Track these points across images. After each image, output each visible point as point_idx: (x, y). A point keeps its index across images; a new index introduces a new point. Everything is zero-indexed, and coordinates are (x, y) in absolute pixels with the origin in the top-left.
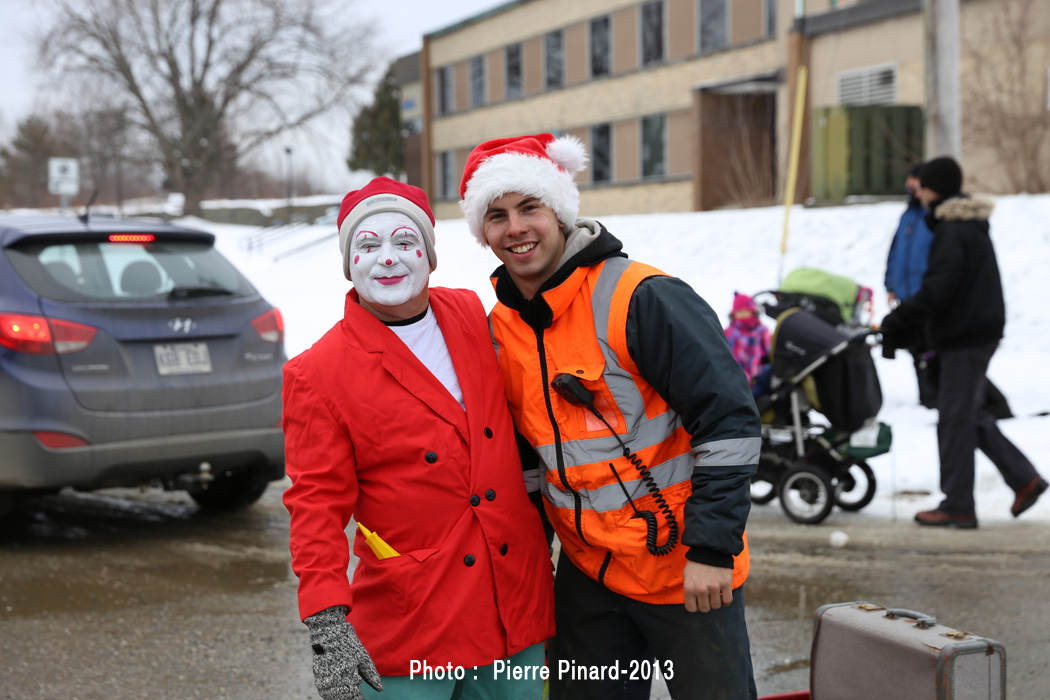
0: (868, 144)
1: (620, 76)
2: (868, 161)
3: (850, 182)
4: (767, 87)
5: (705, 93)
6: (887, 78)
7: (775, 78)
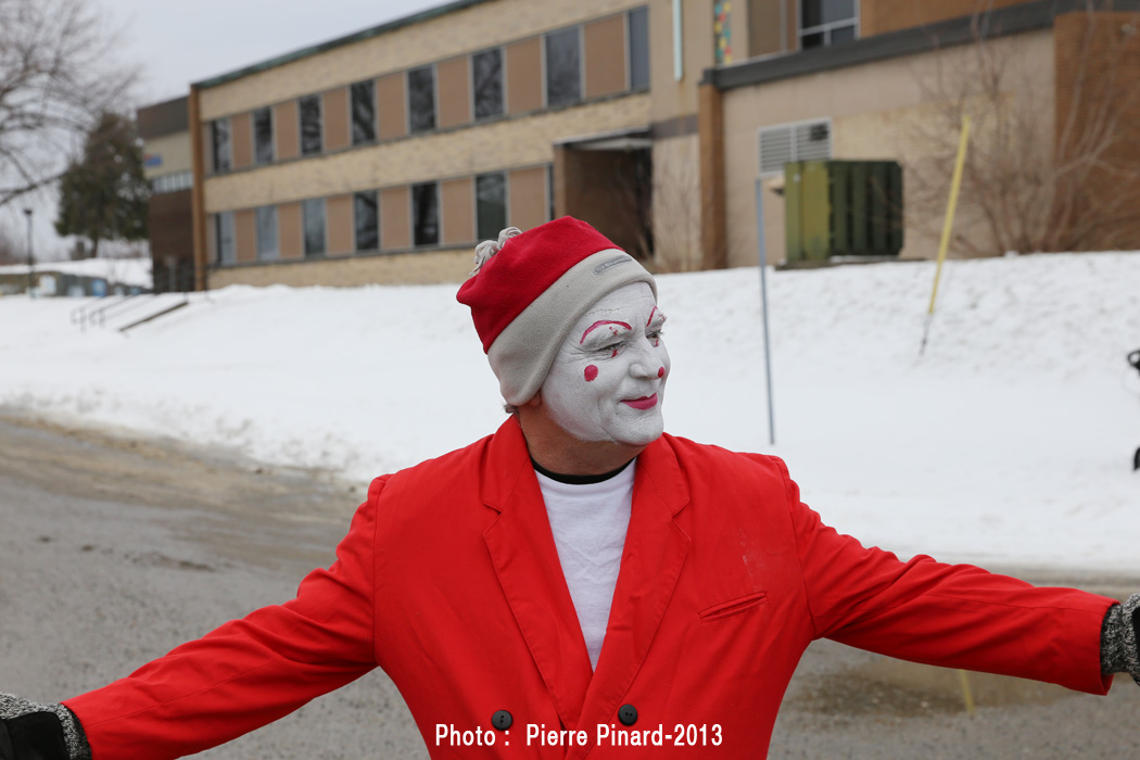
0: (849, 200)
1: (448, 131)
2: (850, 218)
3: (832, 241)
4: (637, 143)
5: (569, 148)
6: (820, 133)
7: (651, 133)
